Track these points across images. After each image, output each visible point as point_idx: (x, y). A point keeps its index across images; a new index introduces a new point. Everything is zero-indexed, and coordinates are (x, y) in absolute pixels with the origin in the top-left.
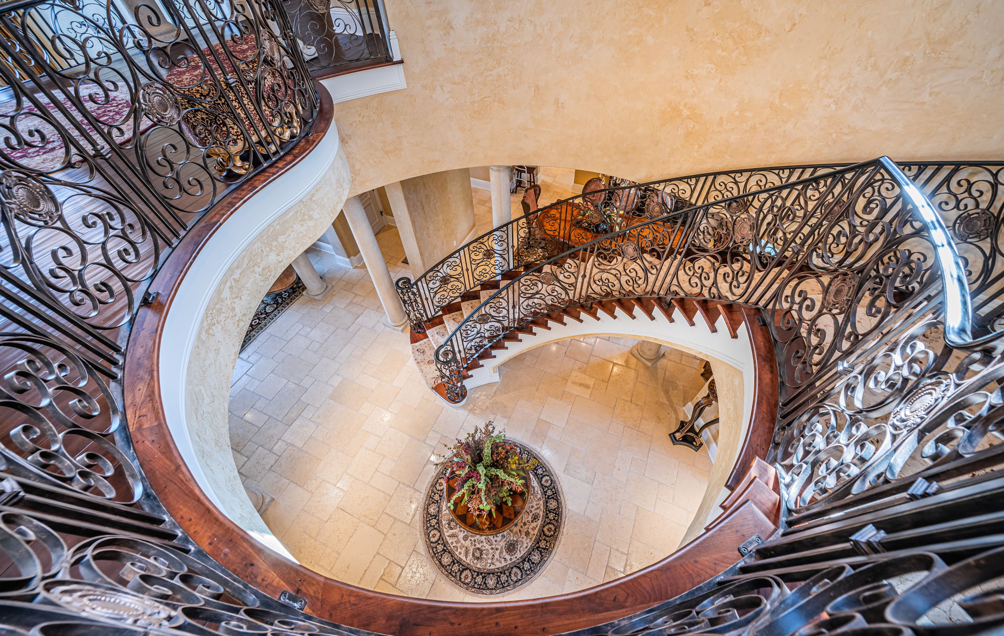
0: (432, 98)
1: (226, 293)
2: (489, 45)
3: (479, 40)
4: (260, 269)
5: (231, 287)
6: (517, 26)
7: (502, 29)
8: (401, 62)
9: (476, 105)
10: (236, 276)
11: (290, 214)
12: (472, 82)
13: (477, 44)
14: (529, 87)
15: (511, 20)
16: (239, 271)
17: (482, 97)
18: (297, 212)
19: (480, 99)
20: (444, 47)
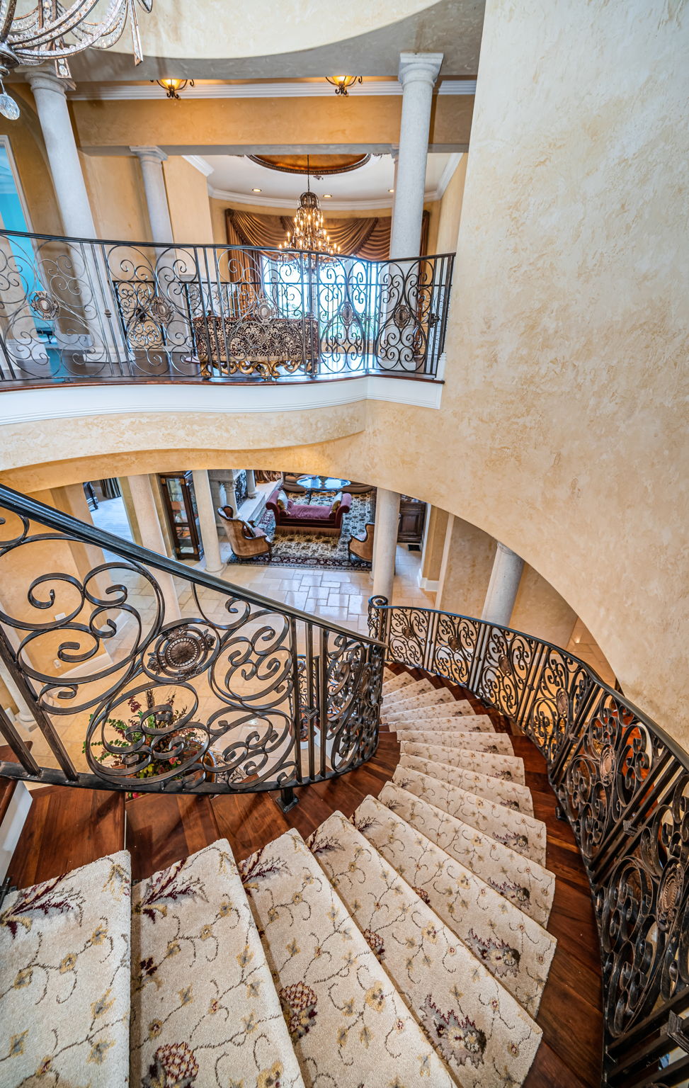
0: (457, 428)
1: (127, 422)
2: (525, 387)
3: (517, 380)
4: (167, 432)
5: (133, 423)
6: (558, 370)
7: (543, 372)
8: (442, 382)
9: (494, 452)
10: (144, 420)
11: (211, 417)
12: (497, 425)
13: (514, 383)
14: (551, 453)
15: (554, 361)
16: (148, 420)
17: (503, 446)
18: (217, 419)
19: (499, 447)
20: (483, 379)
